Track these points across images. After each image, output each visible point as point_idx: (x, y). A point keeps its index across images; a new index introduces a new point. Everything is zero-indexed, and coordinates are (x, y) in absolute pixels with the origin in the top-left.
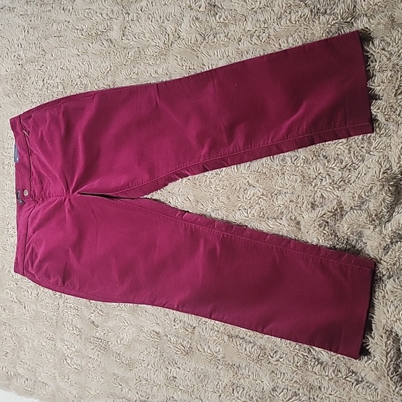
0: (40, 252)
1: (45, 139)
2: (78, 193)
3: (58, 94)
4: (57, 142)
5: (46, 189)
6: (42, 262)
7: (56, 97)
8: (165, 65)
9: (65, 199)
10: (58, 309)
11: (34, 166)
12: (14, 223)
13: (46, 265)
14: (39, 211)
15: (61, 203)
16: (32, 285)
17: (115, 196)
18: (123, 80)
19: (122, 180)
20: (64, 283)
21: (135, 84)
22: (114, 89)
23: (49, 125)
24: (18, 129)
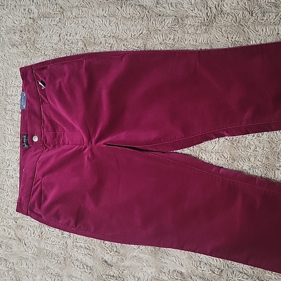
0: (51, 195)
1: (64, 90)
2: (104, 144)
3: (77, 49)
4: (79, 94)
5: (59, 137)
6: (52, 204)
7: (75, 52)
8: (206, 35)
9: (86, 148)
10: (66, 248)
11: (46, 115)
12: (16, 166)
13: (56, 208)
14: (51, 157)
15: (80, 152)
16: (36, 224)
17: (144, 149)
18: (157, 43)
19: (153, 135)
20: (76, 224)
21: (171, 49)
22: (145, 51)
23: (69, 78)
24: (29, 78)
